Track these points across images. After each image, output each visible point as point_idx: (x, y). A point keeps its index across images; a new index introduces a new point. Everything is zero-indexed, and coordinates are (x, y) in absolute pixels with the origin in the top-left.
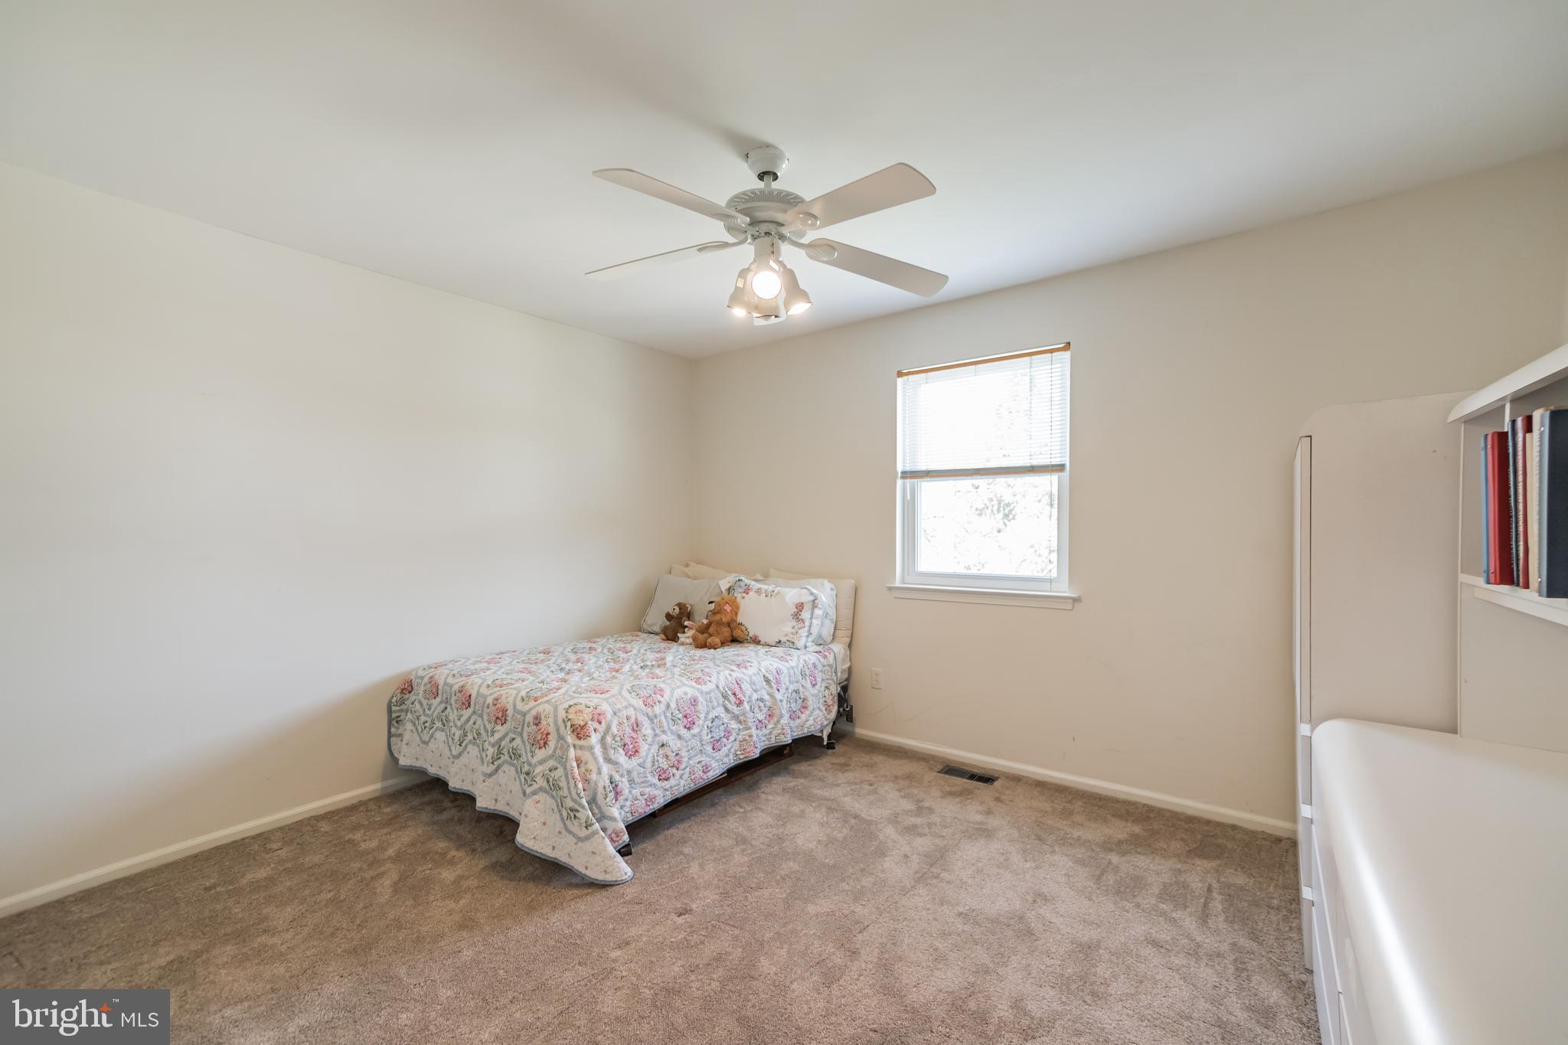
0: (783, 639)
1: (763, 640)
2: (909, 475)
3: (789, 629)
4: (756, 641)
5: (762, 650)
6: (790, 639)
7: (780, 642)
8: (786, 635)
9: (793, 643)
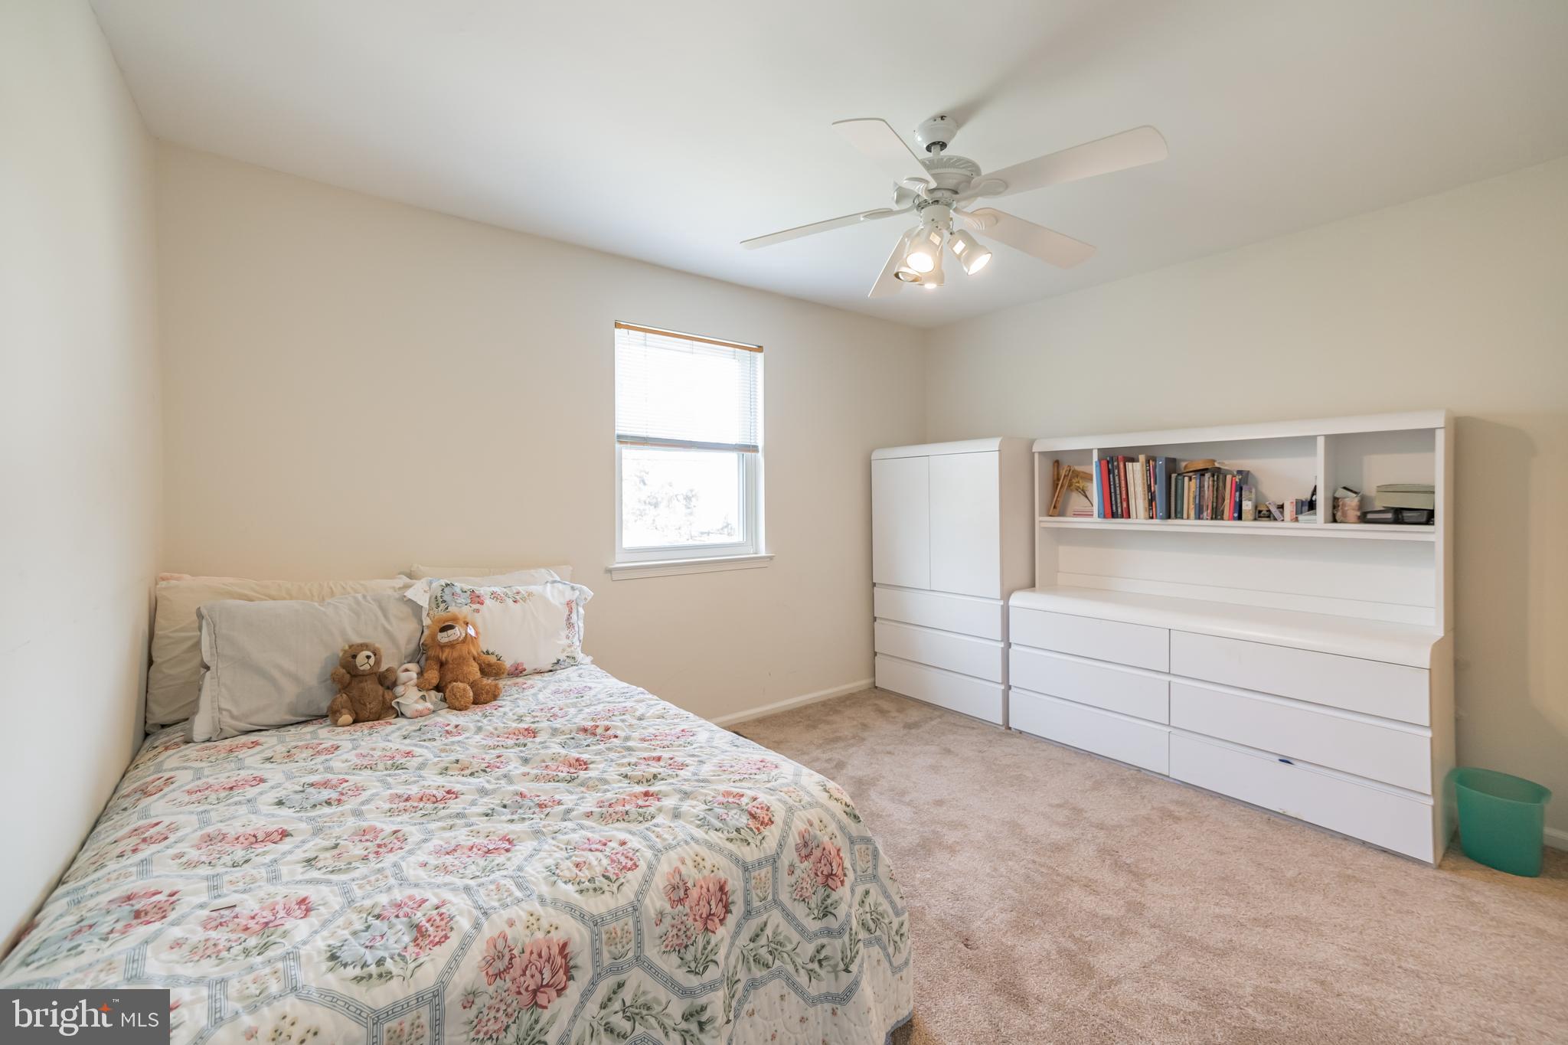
0: (562, 657)
1: (529, 667)
2: (623, 439)
3: (564, 642)
4: (518, 672)
5: (537, 681)
6: (568, 655)
7: (559, 661)
8: (564, 650)
9: (574, 658)
